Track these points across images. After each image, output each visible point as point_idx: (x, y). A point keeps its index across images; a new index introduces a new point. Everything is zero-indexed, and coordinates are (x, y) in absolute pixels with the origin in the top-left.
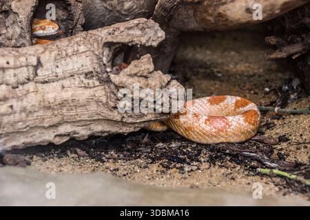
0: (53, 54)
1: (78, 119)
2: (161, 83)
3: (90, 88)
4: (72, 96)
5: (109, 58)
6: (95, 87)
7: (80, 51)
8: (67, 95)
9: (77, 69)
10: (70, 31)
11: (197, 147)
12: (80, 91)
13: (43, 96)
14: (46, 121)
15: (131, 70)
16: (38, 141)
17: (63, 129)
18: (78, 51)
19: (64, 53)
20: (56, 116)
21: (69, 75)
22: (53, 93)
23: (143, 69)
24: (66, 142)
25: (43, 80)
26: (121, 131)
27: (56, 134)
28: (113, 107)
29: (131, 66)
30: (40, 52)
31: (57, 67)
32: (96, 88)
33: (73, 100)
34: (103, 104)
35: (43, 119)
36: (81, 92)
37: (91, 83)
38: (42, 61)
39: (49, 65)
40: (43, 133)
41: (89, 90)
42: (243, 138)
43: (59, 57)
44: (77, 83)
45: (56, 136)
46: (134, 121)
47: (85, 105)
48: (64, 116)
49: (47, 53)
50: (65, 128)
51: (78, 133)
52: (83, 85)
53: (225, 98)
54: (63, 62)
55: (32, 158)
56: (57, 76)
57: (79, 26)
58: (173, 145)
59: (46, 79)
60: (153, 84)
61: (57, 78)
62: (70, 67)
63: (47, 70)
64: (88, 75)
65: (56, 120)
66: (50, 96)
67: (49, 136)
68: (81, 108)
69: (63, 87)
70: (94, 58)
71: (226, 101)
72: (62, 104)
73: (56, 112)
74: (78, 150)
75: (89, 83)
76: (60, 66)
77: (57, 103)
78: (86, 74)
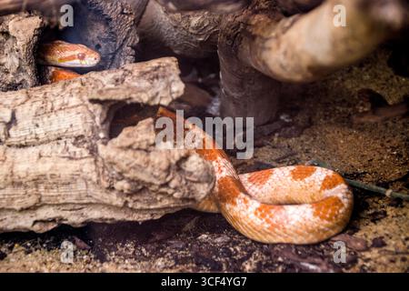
0: (34, 108)
1: (61, 201)
2: (169, 160)
3: (76, 159)
4: (50, 170)
5: (102, 119)
6: (82, 158)
7: (70, 105)
8: (44, 168)
9: (64, 131)
10: (111, 56)
11: (251, 245)
12: (63, 163)
13: (12, 167)
14: (16, 201)
15: (123, 140)
16: (11, 227)
17: (44, 213)
18: (67, 104)
19: (49, 106)
20: (30, 196)
21: (54, 137)
22: (25, 163)
23: (138, 140)
24: (53, 230)
25: (18, 144)
26: (131, 219)
27: (35, 219)
28: (108, 188)
29: (122, 136)
30: (19, 102)
31: (37, 126)
32: (83, 161)
33: (52, 176)
34: (94, 183)
35: (13, 199)
36: (63, 165)
37: (78, 153)
38: (18, 116)
39: (25, 122)
40: (16, 217)
41: (74, 162)
42: (312, 239)
43: (41, 112)
44: (60, 151)
45: (35, 222)
46: (145, 207)
47: (69, 183)
48: (41, 196)
49: (28, 104)
50: (46, 212)
51: (67, 220)
52: (67, 155)
53: (313, 171)
54: (45, 119)
55: (11, 248)
56: (37, 139)
57: (127, 48)
58: (219, 240)
59: (23, 143)
60: (157, 161)
61: (38, 142)
62: (55, 127)
63: (23, 129)
64: (78, 140)
65: (31, 201)
66: (21, 169)
67: (25, 222)
68: (64, 187)
69: (40, 156)
70: (88, 115)
71: (314, 175)
72: (37, 181)
73: (30, 191)
74: (78, 240)
75: (75, 152)
76: (40, 125)
77: (29, 178)
78: (77, 138)
